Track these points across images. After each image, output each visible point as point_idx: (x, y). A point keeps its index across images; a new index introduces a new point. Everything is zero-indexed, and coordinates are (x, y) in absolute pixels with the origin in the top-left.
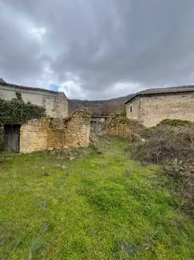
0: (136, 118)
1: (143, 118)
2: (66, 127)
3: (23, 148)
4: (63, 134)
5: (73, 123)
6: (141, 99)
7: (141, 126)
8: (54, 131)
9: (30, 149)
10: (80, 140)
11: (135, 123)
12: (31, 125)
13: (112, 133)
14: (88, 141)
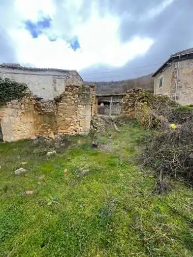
0: (166, 94)
1: (179, 92)
2: (57, 109)
3: (6, 135)
4: (53, 118)
5: (66, 104)
6: (178, 65)
7: (173, 104)
8: (40, 114)
9: (14, 137)
10: (77, 126)
11: (163, 100)
12: (12, 108)
13: (128, 115)
14: (88, 127)
